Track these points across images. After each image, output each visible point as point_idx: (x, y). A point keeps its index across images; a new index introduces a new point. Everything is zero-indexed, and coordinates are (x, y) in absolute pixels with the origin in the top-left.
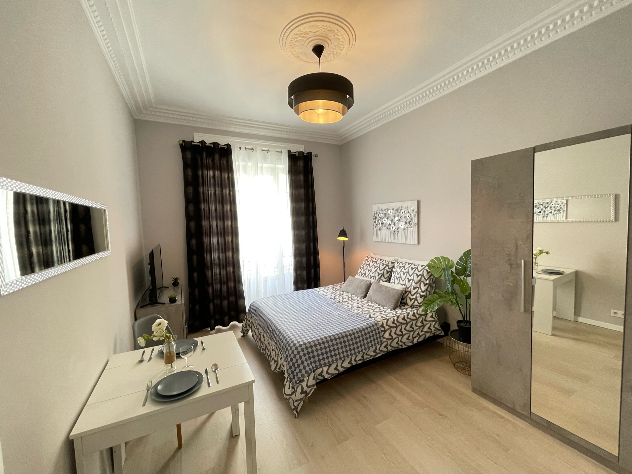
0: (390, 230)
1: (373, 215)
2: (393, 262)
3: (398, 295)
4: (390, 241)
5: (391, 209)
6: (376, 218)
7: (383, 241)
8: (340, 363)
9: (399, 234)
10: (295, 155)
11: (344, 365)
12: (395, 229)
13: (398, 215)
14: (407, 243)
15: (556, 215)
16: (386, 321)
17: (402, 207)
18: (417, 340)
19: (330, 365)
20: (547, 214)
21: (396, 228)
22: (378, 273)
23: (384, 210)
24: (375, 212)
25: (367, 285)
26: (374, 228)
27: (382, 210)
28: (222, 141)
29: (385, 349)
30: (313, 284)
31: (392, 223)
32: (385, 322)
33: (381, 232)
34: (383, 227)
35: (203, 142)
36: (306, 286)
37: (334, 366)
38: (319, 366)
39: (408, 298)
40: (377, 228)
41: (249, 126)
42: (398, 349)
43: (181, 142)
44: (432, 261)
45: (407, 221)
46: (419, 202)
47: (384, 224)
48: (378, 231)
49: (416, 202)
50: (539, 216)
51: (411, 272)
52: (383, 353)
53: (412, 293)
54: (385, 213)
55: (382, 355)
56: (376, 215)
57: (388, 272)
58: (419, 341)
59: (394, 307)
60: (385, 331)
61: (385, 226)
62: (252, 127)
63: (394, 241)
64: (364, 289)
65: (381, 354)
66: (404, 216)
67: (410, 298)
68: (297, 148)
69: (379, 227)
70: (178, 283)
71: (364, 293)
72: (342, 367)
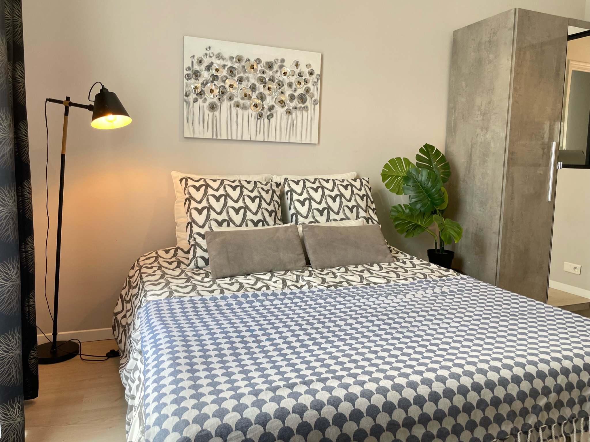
0: (247, 112)
1: (188, 65)
4: (246, 137)
5: (252, 58)
6: (197, 75)
7: (224, 137)
9: (273, 120)
12: (263, 108)
13: (273, 77)
14: (293, 140)
17: (283, 61)
21: (266, 107)
23: (226, 56)
24: (193, 56)
26: (188, 103)
27: (219, 56)
31: (254, 95)
33: (217, 113)
34: (224, 101)
40: (204, 103)
45: (296, 94)
46: (322, 58)
47: (227, 96)
48: (207, 112)
49: (319, 57)
54: (232, 67)
56: (196, 67)
61: (230, 99)
63: (260, 138)
66: (288, 81)
69: (209, 101)
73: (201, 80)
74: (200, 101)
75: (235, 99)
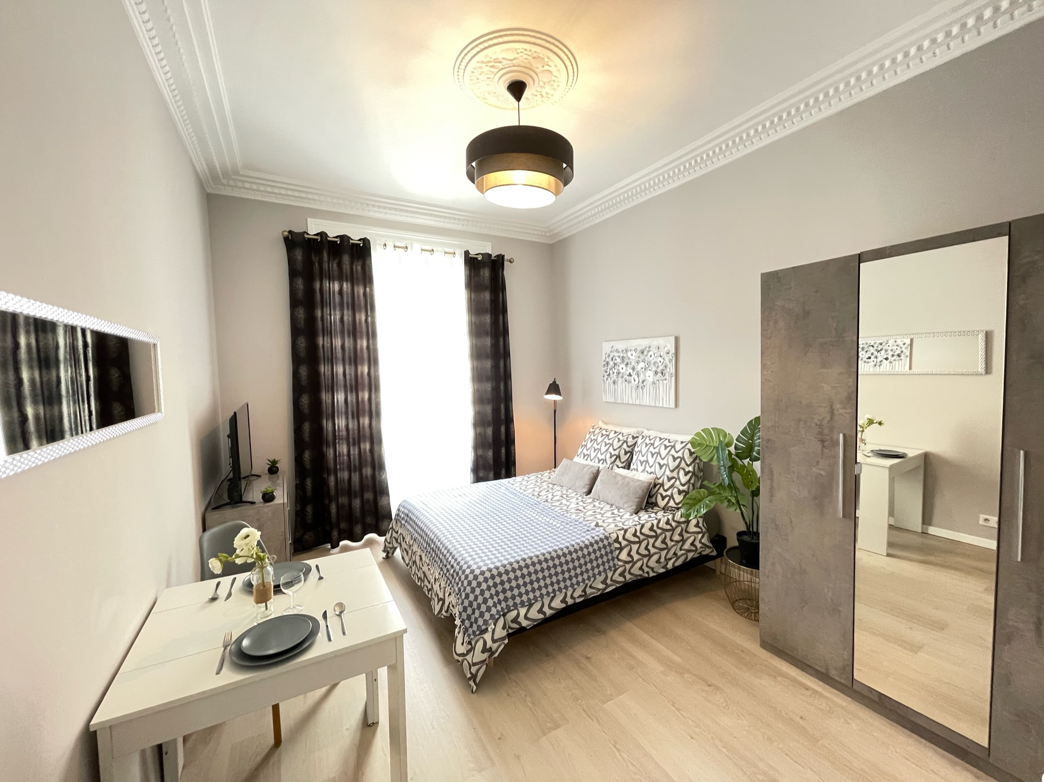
0: (630, 385)
1: (604, 359)
2: (635, 436)
3: (643, 490)
4: (630, 402)
5: (633, 349)
6: (608, 363)
7: (620, 402)
8: (547, 600)
9: (645, 390)
10: (477, 258)
11: (553, 605)
12: (639, 382)
13: (644, 359)
14: (657, 405)
15: (894, 363)
16: (622, 532)
17: (650, 347)
18: (673, 564)
19: (531, 605)
20: (881, 361)
21: (641, 381)
22: (611, 453)
23: (620, 351)
24: (606, 354)
25: (593, 473)
26: (604, 381)
27: (617, 351)
28: (355, 234)
29: (621, 579)
30: (503, 472)
31: (634, 373)
32: (621, 534)
33: (616, 386)
34: (620, 379)
35: (322, 234)
36: (491, 475)
37: (537, 606)
38: (512, 606)
39: (659, 495)
40: (610, 381)
41: (401, 210)
42: (642, 579)
43: (286, 233)
44: (698, 434)
45: (659, 370)
46: (677, 340)
47: (621, 375)
48: (612, 386)
49: (673, 340)
50: (869, 364)
51: (664, 452)
52: (618, 585)
53: (666, 487)
54: (623, 357)
55: (617, 588)
56: (607, 360)
57: (626, 453)
58: (677, 564)
59: (636, 509)
60: (621, 549)
61: (622, 377)
62: (406, 211)
63: (638, 403)
64: (586, 480)
65: (613, 587)
66: (653, 361)
67: (661, 495)
68: (479, 248)
69: (613, 379)
70: (277, 468)
71: (588, 486)
72: (550, 607)
73: (609, 367)
74: (609, 379)
75: (625, 377)
